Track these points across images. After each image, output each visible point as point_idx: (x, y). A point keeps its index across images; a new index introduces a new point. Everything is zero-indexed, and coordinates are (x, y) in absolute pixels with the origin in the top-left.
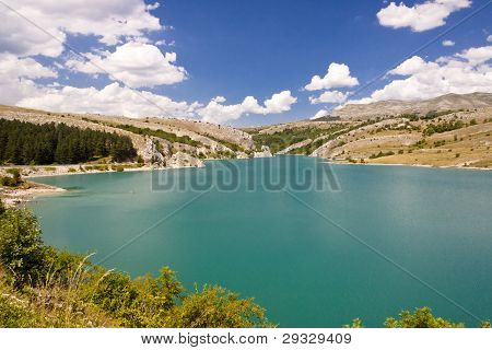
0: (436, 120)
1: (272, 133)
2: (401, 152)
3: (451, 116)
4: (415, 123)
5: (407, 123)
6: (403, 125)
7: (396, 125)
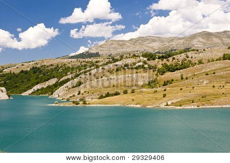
0: (170, 59)
1: (17, 72)
2: (125, 92)
3: (183, 56)
4: (152, 63)
5: (145, 63)
6: (141, 64)
7: (134, 64)
